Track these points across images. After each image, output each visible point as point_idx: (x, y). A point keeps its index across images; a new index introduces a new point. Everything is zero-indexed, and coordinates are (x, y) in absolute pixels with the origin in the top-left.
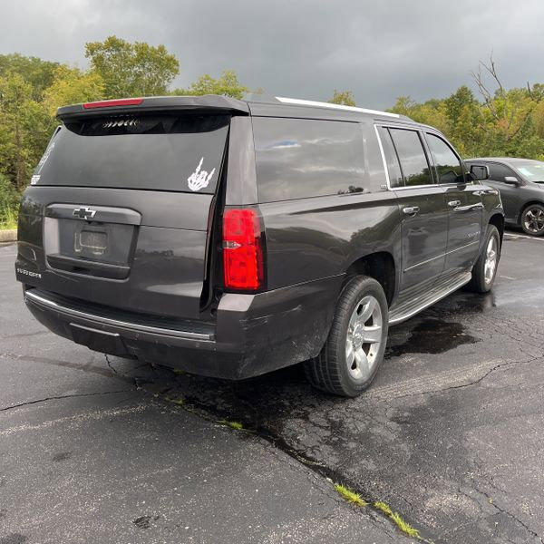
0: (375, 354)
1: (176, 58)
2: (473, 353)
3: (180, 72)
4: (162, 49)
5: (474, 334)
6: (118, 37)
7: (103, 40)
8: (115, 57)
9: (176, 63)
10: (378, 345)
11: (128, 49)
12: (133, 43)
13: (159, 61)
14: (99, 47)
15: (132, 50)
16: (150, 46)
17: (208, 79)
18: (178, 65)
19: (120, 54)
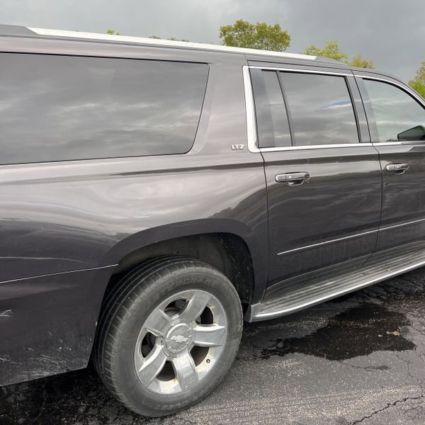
0: (213, 361)
1: (288, 34)
2: (386, 368)
3: (290, 44)
4: (277, 27)
5: (413, 335)
6: (244, 20)
7: (233, 24)
8: (241, 36)
9: (288, 38)
10: (220, 350)
11: (251, 29)
12: (255, 24)
13: (274, 37)
14: (229, 29)
15: (254, 30)
16: (268, 25)
17: (314, 49)
18: (289, 39)
19: (245, 33)
